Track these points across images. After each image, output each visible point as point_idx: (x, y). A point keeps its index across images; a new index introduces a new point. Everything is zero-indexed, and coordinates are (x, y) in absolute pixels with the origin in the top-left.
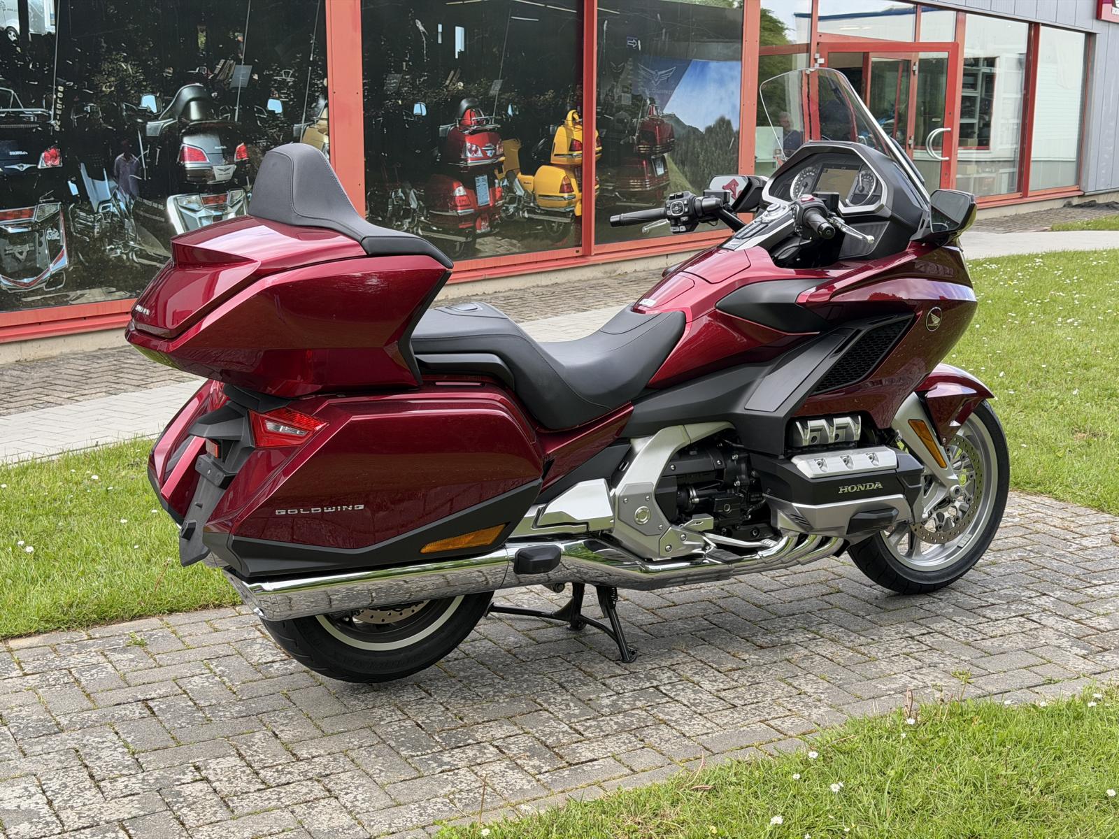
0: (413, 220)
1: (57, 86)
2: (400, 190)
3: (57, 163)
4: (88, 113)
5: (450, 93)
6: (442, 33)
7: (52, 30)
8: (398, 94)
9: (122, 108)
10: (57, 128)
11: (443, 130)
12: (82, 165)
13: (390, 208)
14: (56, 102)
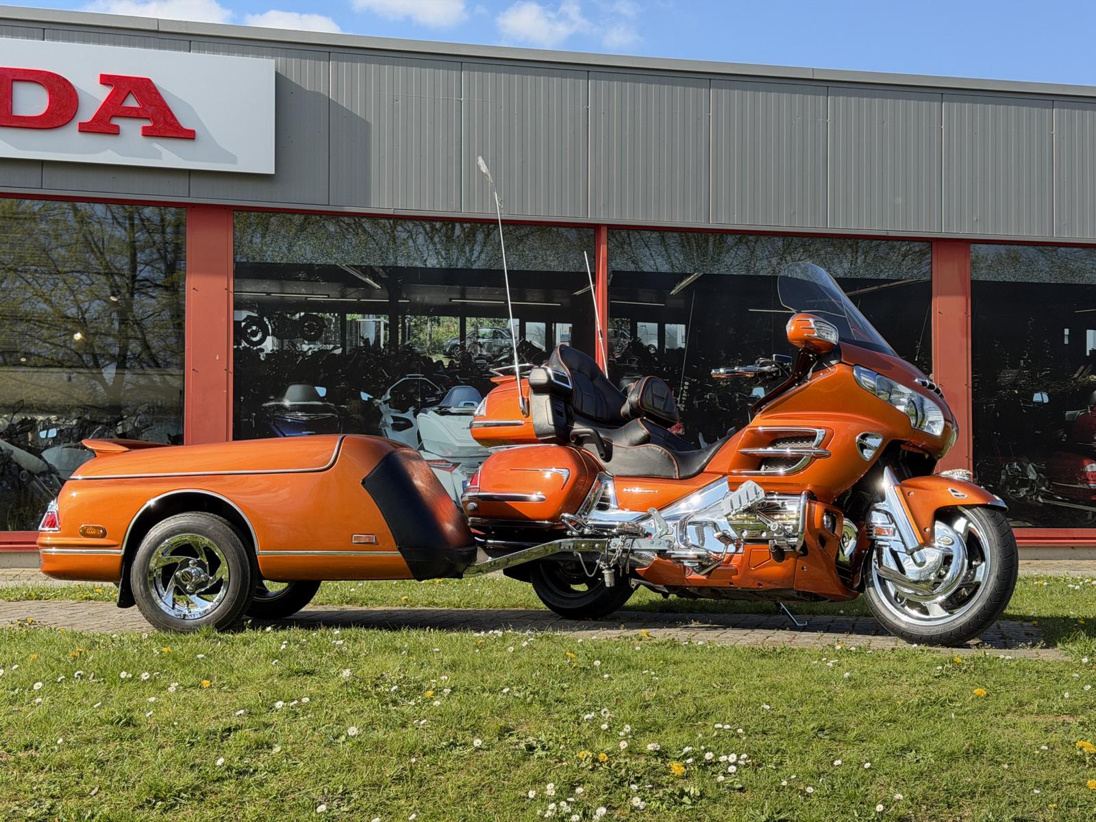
0: (1032, 489)
1: (684, 382)
2: (1015, 464)
3: (680, 432)
4: (706, 399)
5: (1080, 384)
6: (1069, 336)
7: (683, 346)
8: (1014, 385)
9: (735, 397)
10: (682, 409)
11: (1069, 415)
12: (700, 434)
13: (1003, 477)
14: (682, 392)
